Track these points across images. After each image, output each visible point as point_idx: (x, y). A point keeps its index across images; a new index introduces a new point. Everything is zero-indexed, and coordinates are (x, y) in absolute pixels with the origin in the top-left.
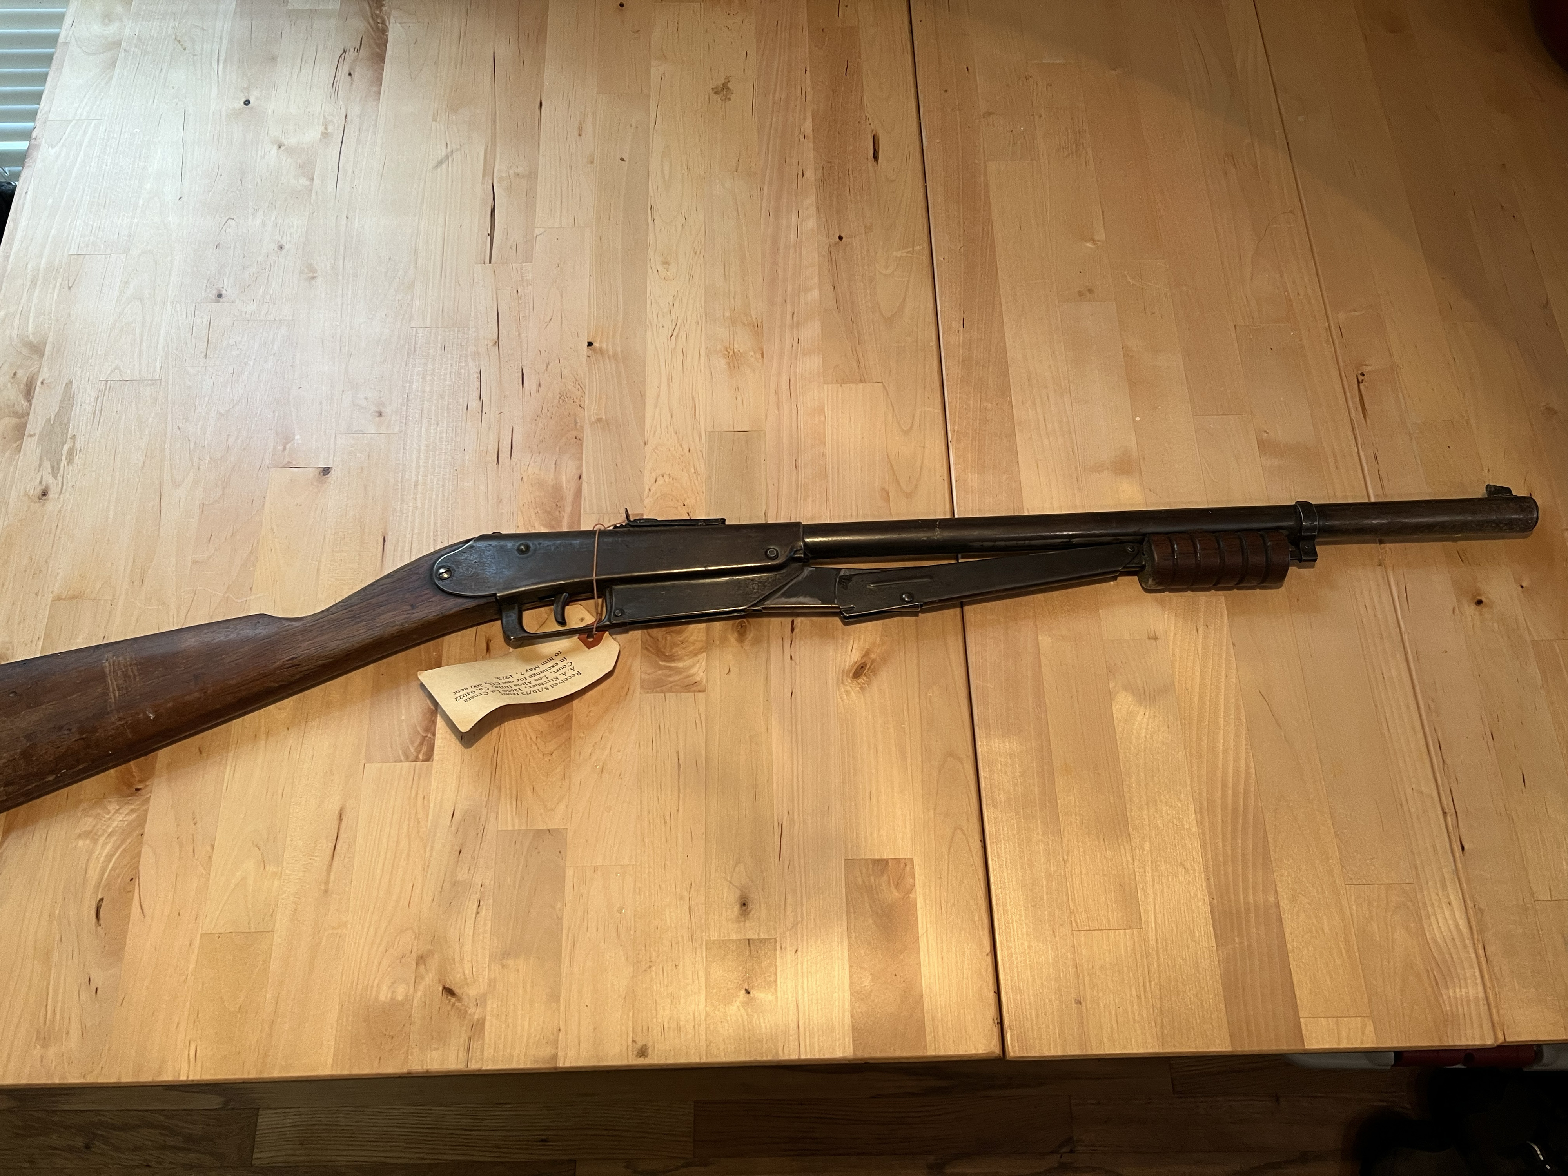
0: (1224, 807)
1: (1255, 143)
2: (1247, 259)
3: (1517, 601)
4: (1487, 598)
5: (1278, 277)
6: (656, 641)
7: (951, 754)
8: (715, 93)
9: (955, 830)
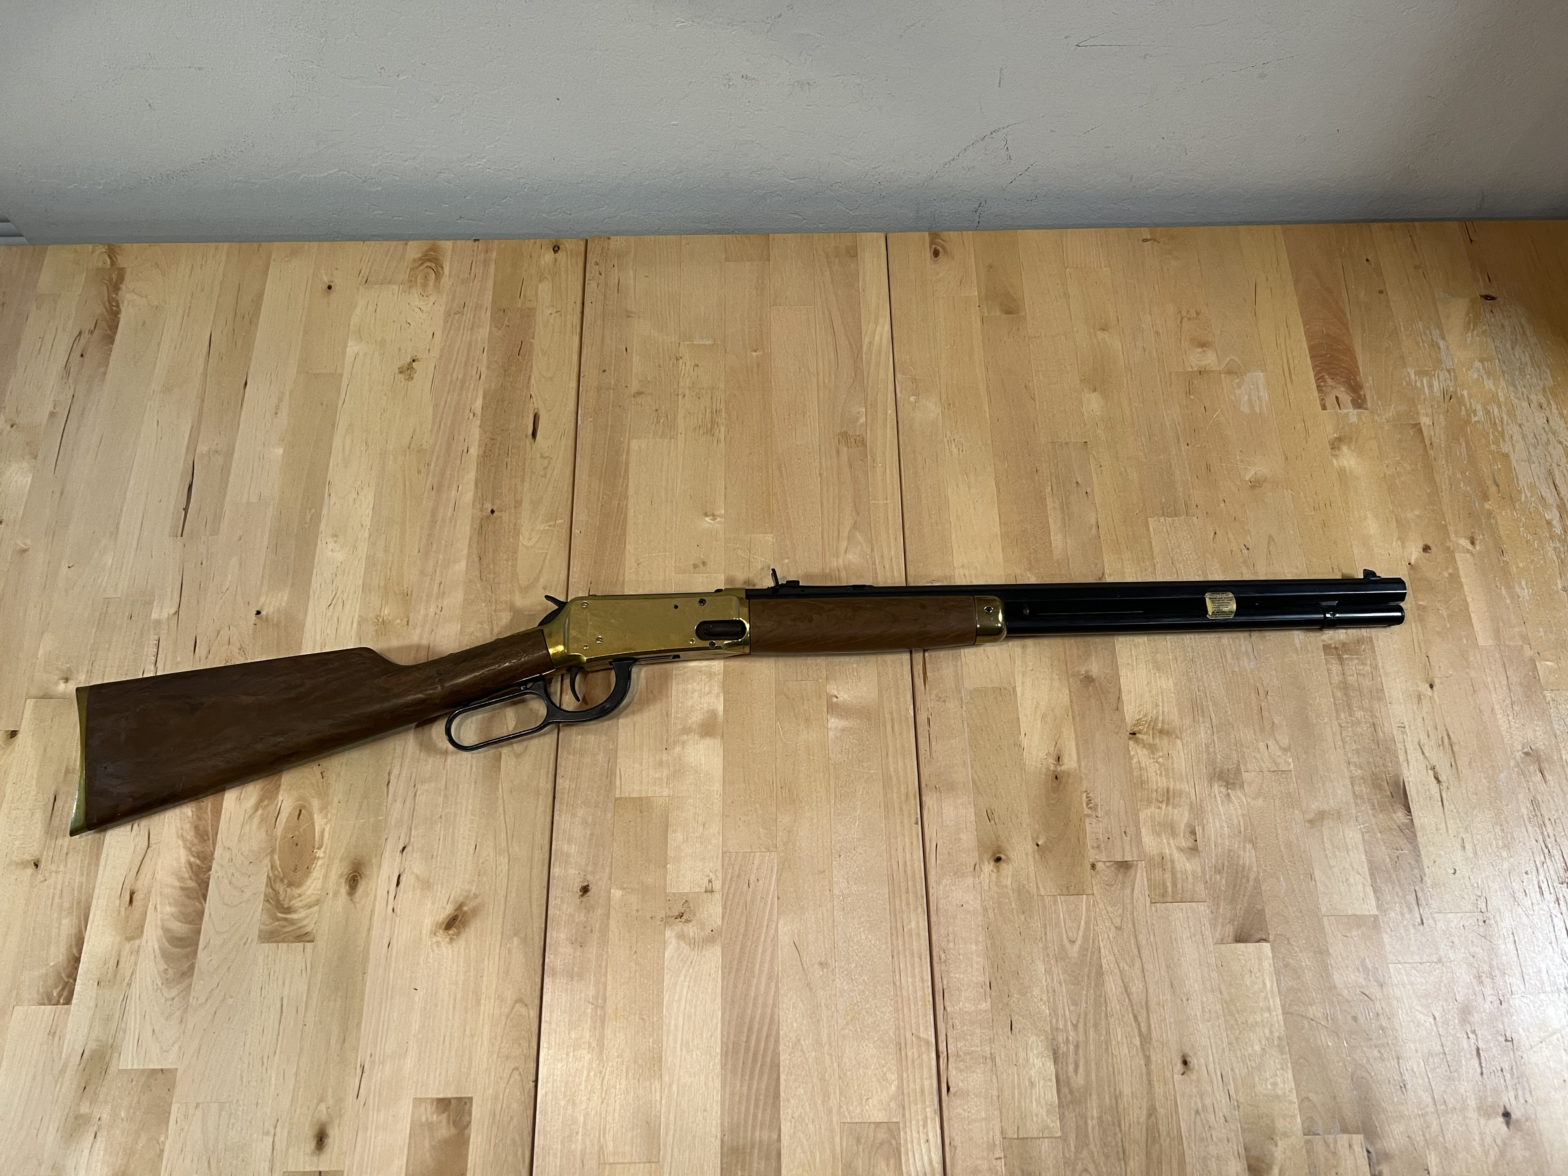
0: (747, 1049)
1: (869, 423)
2: (845, 534)
3: (1031, 859)
4: (1006, 855)
5: (869, 551)
6: (277, 893)
7: (519, 1001)
8: (400, 372)
9: (513, 1070)
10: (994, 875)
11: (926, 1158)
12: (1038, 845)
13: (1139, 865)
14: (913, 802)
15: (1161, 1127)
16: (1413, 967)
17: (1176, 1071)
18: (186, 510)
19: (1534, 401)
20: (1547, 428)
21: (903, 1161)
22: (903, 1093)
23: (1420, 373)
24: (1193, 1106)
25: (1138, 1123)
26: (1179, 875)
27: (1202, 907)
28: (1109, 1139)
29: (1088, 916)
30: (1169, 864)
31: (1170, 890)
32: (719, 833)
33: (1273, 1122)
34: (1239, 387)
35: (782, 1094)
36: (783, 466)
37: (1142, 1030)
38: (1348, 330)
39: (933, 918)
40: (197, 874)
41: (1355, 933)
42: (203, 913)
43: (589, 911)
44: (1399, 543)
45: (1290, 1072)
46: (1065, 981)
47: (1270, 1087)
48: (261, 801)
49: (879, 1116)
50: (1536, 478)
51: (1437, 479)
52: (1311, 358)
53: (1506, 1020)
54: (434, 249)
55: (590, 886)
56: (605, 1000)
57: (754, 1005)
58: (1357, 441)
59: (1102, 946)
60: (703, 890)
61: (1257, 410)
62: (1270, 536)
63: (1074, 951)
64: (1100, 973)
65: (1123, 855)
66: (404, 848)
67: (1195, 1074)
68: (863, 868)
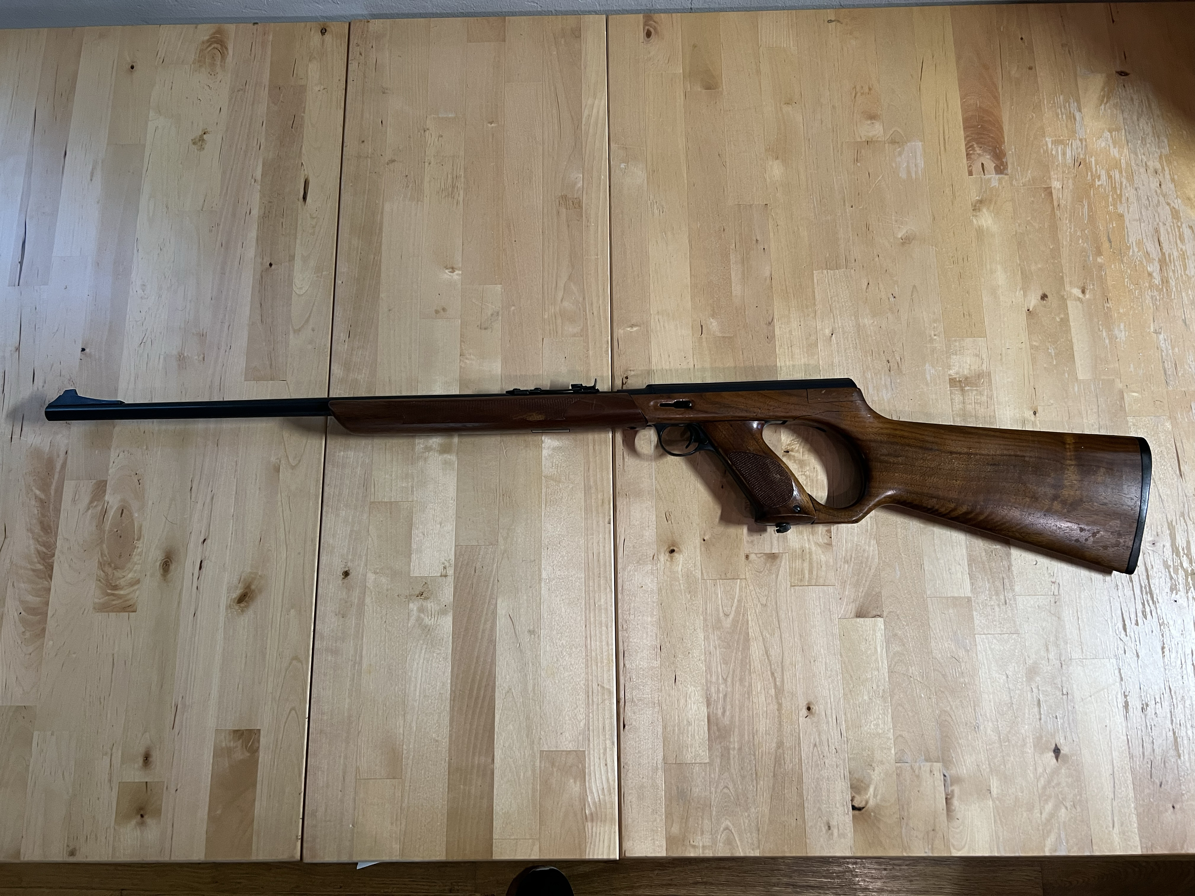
1: (585, 186)
2: (561, 285)
3: (698, 550)
4: (678, 548)
5: (581, 299)
6: (107, 575)
7: (296, 658)
8: (194, 143)
9: (291, 710)
10: (668, 563)
11: (604, 778)
12: (704, 540)
13: (784, 557)
14: (607, 507)
15: (786, 756)
16: (995, 638)
17: (801, 715)
18: (21, 263)
19: (1151, 167)
20: (1159, 191)
21: (587, 779)
22: (589, 729)
23: (1056, 143)
24: (812, 740)
25: (769, 753)
26: (815, 565)
27: (831, 589)
28: (746, 764)
29: (740, 596)
30: (808, 556)
31: (807, 576)
32: (452, 531)
33: (873, 753)
34: (900, 154)
35: (496, 729)
36: (512, 225)
37: (778, 683)
38: (999, 103)
39: (620, 596)
40: (43, 559)
41: (951, 611)
42: (50, 589)
43: (349, 590)
44: (1022, 292)
45: (890, 716)
46: (719, 646)
47: (872, 727)
48: (91, 502)
49: (570, 747)
50: (1144, 235)
51: (1060, 237)
52: (964, 128)
53: (1064, 678)
54: (219, 31)
55: (351, 571)
56: (361, 657)
57: (477, 662)
58: (995, 203)
59: (750, 619)
60: (439, 575)
61: (914, 176)
62: (914, 287)
63: (727, 623)
64: (747, 640)
65: (771, 549)
66: (205, 540)
67: (816, 716)
68: (566, 558)
